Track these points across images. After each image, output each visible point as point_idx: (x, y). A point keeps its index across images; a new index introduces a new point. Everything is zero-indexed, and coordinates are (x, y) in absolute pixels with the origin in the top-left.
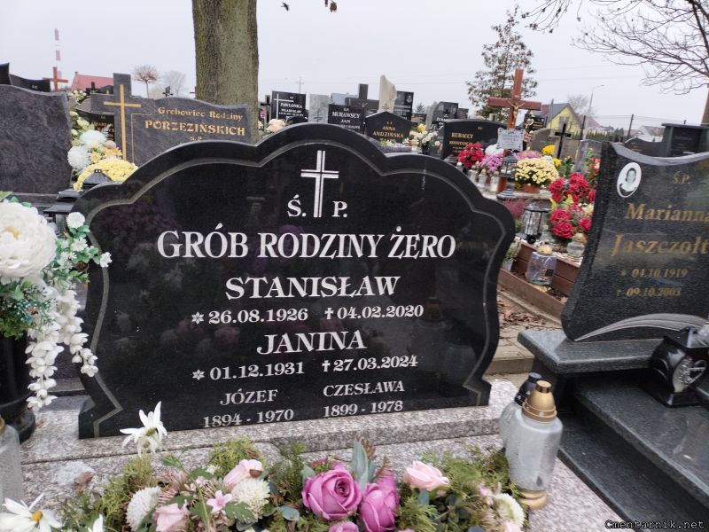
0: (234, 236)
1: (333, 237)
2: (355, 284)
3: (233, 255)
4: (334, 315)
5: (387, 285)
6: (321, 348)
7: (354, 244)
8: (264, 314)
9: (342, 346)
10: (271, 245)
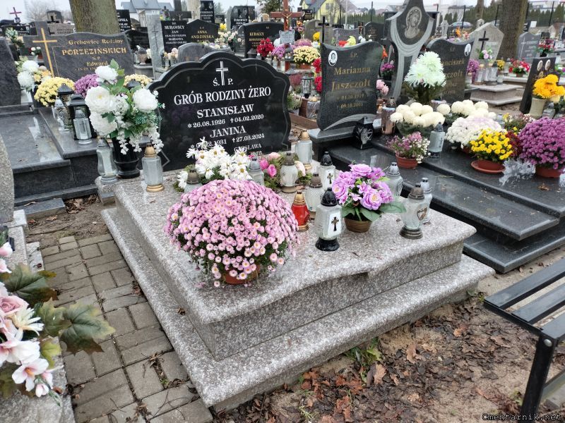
0: (197, 95)
1: (229, 92)
2: (239, 109)
3: (198, 102)
4: (234, 121)
5: (250, 108)
6: (231, 134)
7: (238, 94)
8: (211, 123)
9: (238, 132)
10: (210, 97)
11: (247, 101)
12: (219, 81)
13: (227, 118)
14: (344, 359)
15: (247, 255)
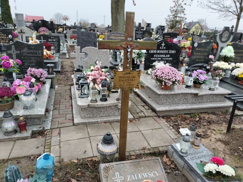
1: (164, 51)
2: (165, 56)
3: (155, 52)
8: (157, 59)
11: (168, 54)
12: (162, 48)
13: (162, 58)
14: (188, 115)
15: (171, 80)
